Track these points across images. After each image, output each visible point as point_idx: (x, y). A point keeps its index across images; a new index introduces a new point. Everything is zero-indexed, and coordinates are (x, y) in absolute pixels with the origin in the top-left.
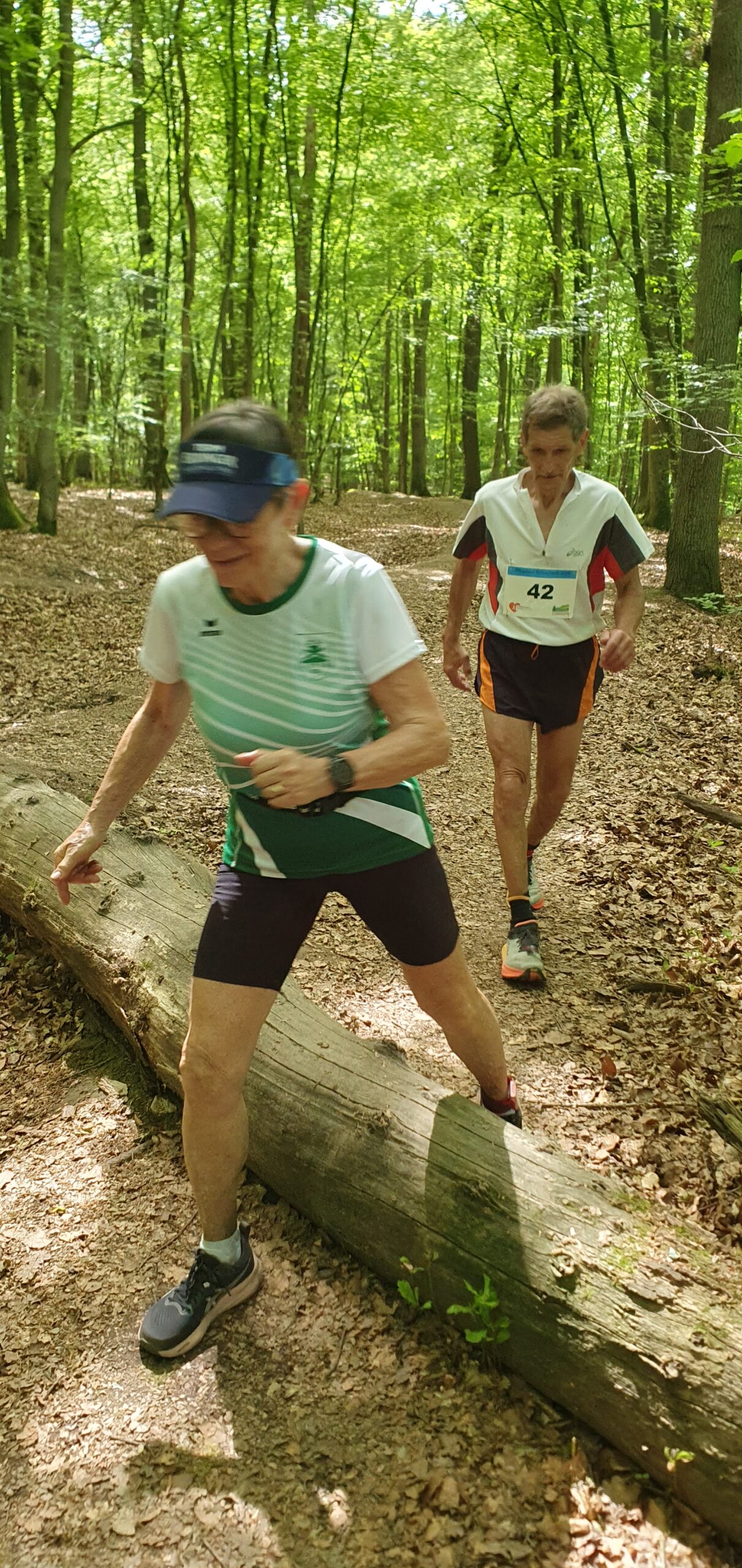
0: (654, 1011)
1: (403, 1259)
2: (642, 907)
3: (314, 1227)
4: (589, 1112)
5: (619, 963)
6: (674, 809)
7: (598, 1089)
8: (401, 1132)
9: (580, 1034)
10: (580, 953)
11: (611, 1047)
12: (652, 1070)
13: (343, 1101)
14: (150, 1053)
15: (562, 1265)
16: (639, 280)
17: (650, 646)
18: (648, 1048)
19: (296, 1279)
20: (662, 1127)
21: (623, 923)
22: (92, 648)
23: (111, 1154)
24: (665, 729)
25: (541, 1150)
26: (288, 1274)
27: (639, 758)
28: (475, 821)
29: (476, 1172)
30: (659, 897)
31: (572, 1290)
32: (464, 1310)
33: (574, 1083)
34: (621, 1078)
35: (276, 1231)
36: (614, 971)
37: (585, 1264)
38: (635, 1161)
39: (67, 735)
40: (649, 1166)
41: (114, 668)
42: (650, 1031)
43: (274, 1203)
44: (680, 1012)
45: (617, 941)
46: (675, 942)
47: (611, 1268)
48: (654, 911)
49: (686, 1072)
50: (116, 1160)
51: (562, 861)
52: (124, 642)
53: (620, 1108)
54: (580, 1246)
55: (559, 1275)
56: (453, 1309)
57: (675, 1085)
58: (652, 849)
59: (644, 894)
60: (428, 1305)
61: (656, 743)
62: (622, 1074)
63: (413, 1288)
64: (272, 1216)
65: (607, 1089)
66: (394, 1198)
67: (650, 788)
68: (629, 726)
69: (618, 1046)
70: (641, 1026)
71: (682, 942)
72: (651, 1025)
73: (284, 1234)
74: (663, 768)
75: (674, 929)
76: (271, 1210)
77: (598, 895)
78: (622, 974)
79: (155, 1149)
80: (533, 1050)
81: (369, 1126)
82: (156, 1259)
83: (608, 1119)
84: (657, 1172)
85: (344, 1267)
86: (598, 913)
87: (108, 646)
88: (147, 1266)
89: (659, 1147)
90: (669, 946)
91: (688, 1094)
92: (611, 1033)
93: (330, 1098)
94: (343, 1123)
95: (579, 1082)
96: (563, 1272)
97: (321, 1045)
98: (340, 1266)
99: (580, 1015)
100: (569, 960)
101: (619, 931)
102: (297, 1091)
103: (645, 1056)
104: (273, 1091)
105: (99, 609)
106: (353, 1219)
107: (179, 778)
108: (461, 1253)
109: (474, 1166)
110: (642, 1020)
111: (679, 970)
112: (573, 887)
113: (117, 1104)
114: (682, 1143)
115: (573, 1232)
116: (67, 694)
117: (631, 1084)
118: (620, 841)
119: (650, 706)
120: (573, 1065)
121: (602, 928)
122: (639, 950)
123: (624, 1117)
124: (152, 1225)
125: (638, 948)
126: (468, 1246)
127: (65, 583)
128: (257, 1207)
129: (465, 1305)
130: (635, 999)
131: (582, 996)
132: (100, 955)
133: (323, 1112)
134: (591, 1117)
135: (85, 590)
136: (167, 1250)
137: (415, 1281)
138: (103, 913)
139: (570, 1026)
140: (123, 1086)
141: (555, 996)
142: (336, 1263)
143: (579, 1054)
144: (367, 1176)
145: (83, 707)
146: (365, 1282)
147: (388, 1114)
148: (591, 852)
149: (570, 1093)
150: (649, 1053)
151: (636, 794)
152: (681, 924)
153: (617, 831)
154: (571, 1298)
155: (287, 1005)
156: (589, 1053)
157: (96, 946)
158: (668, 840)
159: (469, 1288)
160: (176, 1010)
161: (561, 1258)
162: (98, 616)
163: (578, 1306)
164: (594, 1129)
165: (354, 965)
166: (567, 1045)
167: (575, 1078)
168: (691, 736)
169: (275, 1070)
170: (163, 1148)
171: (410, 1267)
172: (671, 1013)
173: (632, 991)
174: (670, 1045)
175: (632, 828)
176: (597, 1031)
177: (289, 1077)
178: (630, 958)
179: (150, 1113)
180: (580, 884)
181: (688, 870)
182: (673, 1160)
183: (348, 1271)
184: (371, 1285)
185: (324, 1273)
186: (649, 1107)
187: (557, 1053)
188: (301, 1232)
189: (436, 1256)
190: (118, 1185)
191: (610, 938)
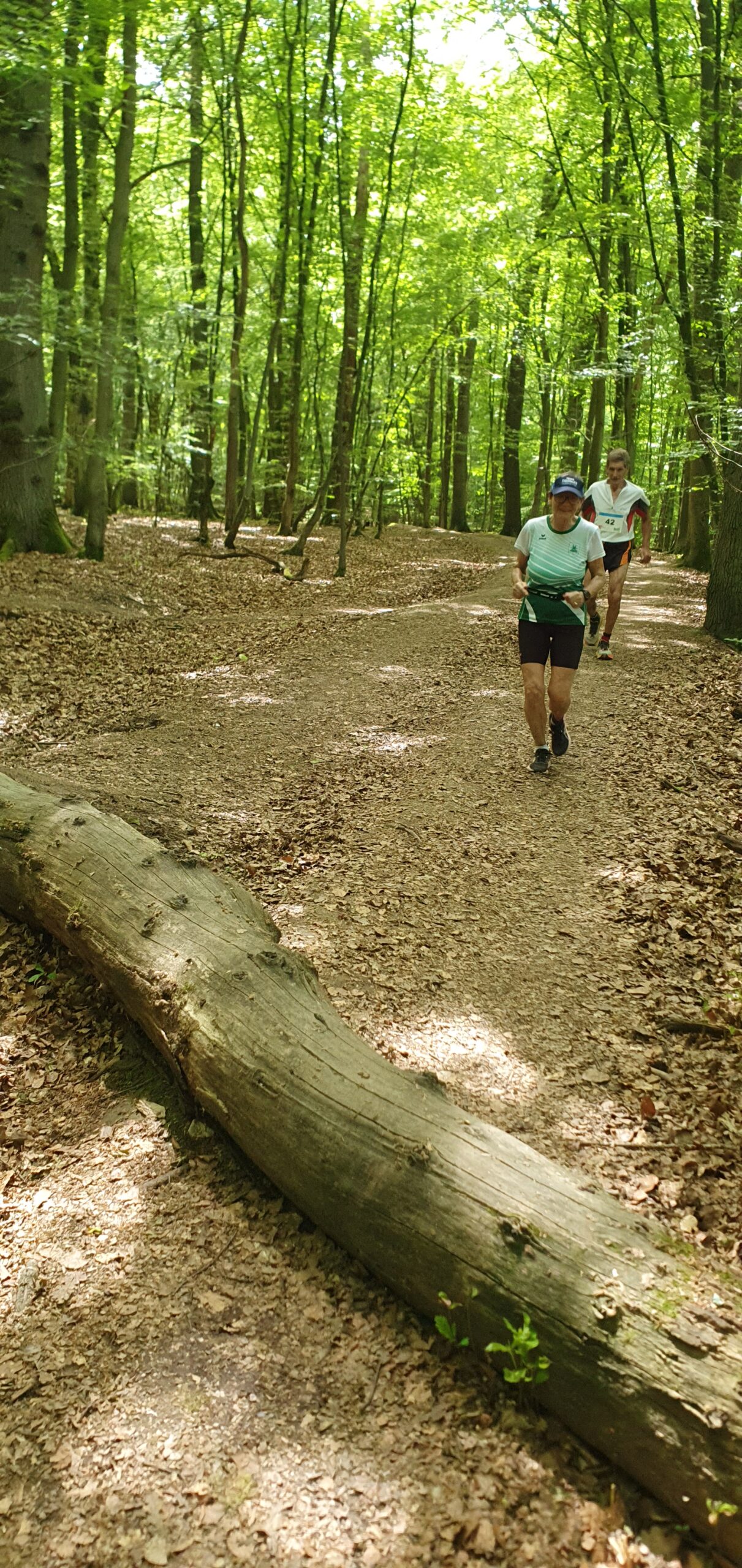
0: (694, 1053)
1: (441, 1294)
2: (680, 948)
3: (350, 1257)
4: (627, 1152)
5: (658, 1002)
6: (713, 849)
7: (637, 1129)
8: (441, 1166)
9: (619, 1073)
10: (619, 991)
11: (649, 1087)
12: (690, 1112)
13: (383, 1132)
14: (190, 1077)
15: (604, 1307)
16: (684, 322)
17: (690, 686)
18: (687, 1090)
19: (331, 1310)
20: (702, 1169)
21: (662, 963)
22: (136, 673)
23: (148, 1176)
24: (703, 768)
25: (583, 1189)
26: (324, 1304)
27: (678, 797)
28: (514, 854)
29: (517, 1208)
30: (699, 937)
31: (613, 1333)
32: (504, 1348)
33: (612, 1122)
34: (660, 1118)
35: (312, 1262)
36: (651, 1009)
37: (627, 1306)
38: (673, 1203)
39: (110, 757)
40: (688, 1209)
41: (157, 692)
42: (689, 1072)
43: (310, 1232)
44: (720, 1054)
45: (656, 980)
46: (714, 983)
47: (654, 1312)
48: (694, 951)
49: (726, 1115)
50: (153, 1182)
51: (600, 898)
52: (168, 667)
53: (659, 1149)
54: (622, 1288)
55: (601, 1316)
56: (490, 1347)
57: (714, 1127)
58: (691, 889)
59: (683, 933)
60: (465, 1342)
61: (695, 782)
62: (661, 1114)
63: (450, 1323)
64: (308, 1245)
65: (646, 1129)
66: (433, 1232)
67: (689, 827)
68: (668, 765)
69: (657, 1086)
70: (680, 1067)
71: (722, 984)
72: (690, 1066)
73: (320, 1264)
74: (702, 807)
75: (713, 970)
76: (308, 1239)
77: (637, 933)
78: (661, 1013)
79: (192, 1173)
80: (572, 1086)
81: (410, 1158)
82: (191, 1284)
83: (646, 1159)
84: (696, 1214)
85: (380, 1300)
86: (637, 952)
87: (151, 671)
88: (183, 1291)
89: (698, 1190)
90: (708, 987)
91: (727, 1137)
92: (649, 1073)
93: (371, 1129)
94: (383, 1154)
95: (618, 1121)
96: (604, 1314)
97: (361, 1075)
98: (375, 1299)
99: (619, 1054)
100: (607, 997)
101: (659, 970)
102: (337, 1120)
103: (684, 1097)
104: (312, 1118)
105: (144, 635)
106: (391, 1252)
107: (220, 803)
108: (501, 1291)
109: (515, 1203)
110: (681, 1060)
111: (718, 1011)
112: (612, 924)
113: (155, 1126)
114: (722, 1187)
115: (615, 1273)
116: (111, 717)
117: (669, 1125)
118: (659, 880)
119: (689, 745)
120: (611, 1103)
121: (641, 966)
122: (678, 989)
123: (663, 1159)
124: (188, 1250)
125: (676, 988)
126: (508, 1283)
127: (111, 608)
128: (293, 1236)
129: (504, 1343)
130: (674, 1038)
131: (621, 1034)
132: (142, 976)
133: (362, 1142)
134: (630, 1157)
135: (129, 616)
136: (203, 1276)
137: (452, 1316)
138: (147, 934)
139: (608, 1064)
140: (161, 1109)
141: (594, 1033)
142: (371, 1295)
143: (618, 1093)
144: (407, 1209)
145: (127, 730)
146: (401, 1316)
147: (429, 1147)
148: (630, 890)
149: (608, 1132)
150: (688, 1095)
151: (675, 833)
152: (721, 965)
153: (656, 869)
154: (612, 1341)
155: (327, 1033)
156: (628, 1093)
157: (139, 968)
158: (707, 880)
159: (509, 1326)
160: (217, 1034)
161: (603, 1300)
162: (142, 642)
163: (619, 1349)
164: (632, 1169)
165: (391, 995)
166: (605, 1083)
167: (614, 1117)
168: (730, 776)
169: (314, 1098)
170: (200, 1172)
171: (448, 1302)
172: (711, 1054)
173: (671, 1031)
174: (709, 1087)
175: (672, 867)
176: (635, 1070)
177: (330, 1107)
178: (669, 998)
179: (188, 1136)
180: (619, 921)
181: (727, 911)
182: (711, 1204)
183: (384, 1304)
184: (407, 1319)
185: (360, 1305)
186: (687, 1149)
187: (595, 1091)
188: (338, 1262)
189: (475, 1292)
190: (154, 1208)
191: (649, 976)
